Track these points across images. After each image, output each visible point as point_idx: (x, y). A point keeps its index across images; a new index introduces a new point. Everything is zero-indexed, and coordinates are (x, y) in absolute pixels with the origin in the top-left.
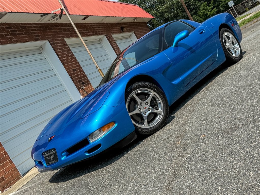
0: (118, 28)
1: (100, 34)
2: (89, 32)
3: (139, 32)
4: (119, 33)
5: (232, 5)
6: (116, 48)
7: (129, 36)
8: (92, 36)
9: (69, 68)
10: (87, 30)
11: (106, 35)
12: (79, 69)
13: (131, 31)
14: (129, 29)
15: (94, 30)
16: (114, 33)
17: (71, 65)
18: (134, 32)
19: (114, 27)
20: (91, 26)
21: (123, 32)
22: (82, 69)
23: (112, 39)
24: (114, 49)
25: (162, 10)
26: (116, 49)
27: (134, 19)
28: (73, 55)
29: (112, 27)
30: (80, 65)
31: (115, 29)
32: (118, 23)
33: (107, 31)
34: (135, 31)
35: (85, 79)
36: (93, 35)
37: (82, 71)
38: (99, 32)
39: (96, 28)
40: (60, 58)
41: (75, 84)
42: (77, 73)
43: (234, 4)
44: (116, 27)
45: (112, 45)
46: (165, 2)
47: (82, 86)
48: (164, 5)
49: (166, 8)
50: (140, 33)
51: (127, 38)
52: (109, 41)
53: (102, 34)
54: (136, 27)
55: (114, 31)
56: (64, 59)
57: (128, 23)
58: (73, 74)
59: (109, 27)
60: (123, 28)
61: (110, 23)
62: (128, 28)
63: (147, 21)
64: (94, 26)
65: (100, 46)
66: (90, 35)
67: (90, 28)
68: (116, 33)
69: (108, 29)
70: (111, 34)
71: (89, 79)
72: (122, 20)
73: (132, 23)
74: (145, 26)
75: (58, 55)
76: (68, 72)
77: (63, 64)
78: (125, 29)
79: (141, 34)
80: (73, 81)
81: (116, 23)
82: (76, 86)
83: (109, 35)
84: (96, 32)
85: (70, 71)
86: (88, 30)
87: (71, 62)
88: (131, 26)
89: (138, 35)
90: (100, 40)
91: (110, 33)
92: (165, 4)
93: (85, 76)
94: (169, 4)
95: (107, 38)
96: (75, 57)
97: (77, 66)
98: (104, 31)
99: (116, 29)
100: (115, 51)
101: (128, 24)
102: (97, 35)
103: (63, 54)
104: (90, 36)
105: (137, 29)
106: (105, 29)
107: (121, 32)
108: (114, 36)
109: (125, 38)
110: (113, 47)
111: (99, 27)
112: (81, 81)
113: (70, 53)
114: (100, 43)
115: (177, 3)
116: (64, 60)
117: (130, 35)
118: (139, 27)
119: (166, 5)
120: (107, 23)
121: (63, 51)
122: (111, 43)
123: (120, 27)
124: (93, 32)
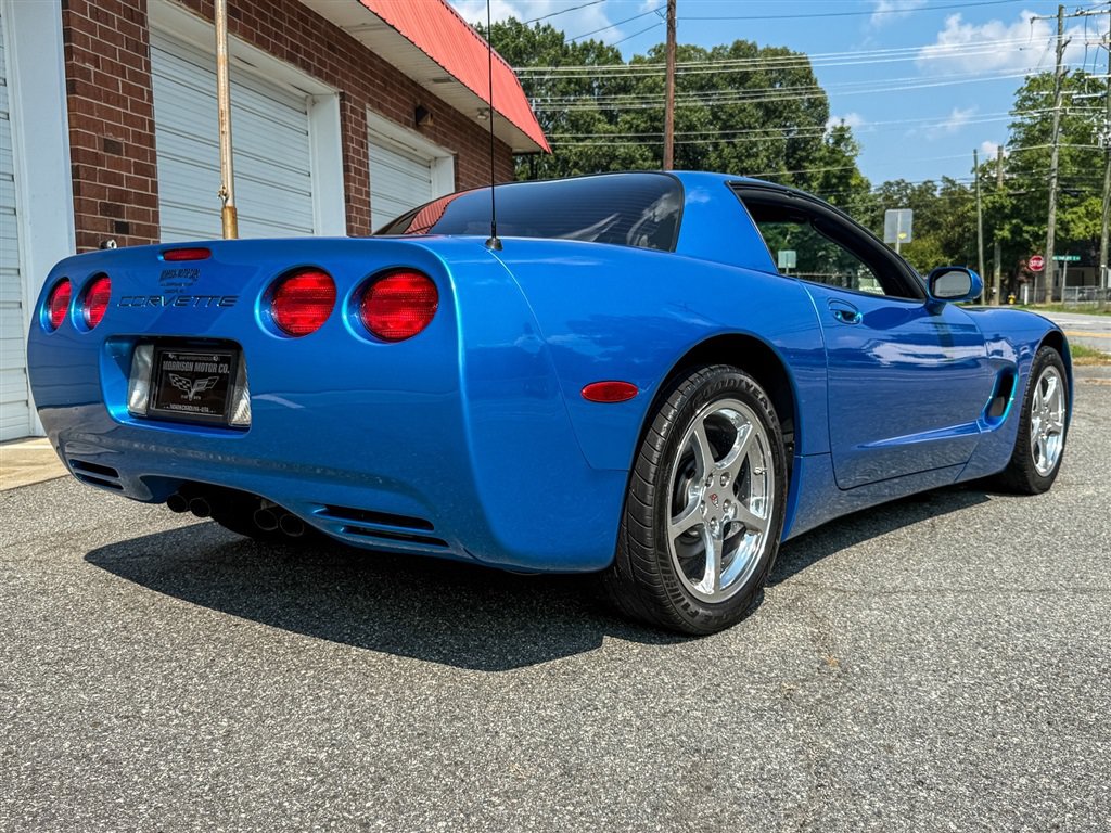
0: (406, 103)
1: (318, 74)
2: (278, 37)
3: (473, 165)
4: (398, 119)
5: (789, 265)
6: (358, 172)
7: (429, 161)
8: (282, 57)
9: (89, 124)
10: (273, 22)
11: (343, 96)
12: (140, 154)
13: (447, 145)
14: (445, 135)
15: (306, 43)
16: (379, 107)
17: (110, 114)
18: (456, 158)
19: (393, 87)
20: (302, 18)
21: (417, 127)
22: (154, 160)
23: (358, 123)
24: (346, 169)
25: (570, 151)
26: (352, 174)
27: (479, 109)
28: (147, 81)
29: (384, 81)
30: (151, 141)
31: (390, 94)
32: (414, 83)
33: (356, 82)
34: (461, 155)
35: (142, 215)
36: (292, 59)
37: (150, 171)
38: (321, 62)
39: (318, 39)
40: (69, 52)
41: (79, 207)
42: (117, 164)
43: (794, 266)
44: (402, 93)
45: (345, 149)
46: (591, 132)
47: (111, 238)
48: (582, 140)
49: (581, 154)
50: (477, 173)
51: (417, 159)
52: (344, 128)
53: (329, 79)
54: (472, 144)
55: (385, 100)
56: (92, 68)
57: (450, 107)
58: (97, 160)
59: (372, 73)
60: (426, 112)
61: (383, 61)
62: (442, 125)
63: (518, 145)
64: (314, 26)
65: (294, 119)
66: (276, 51)
67: (291, 22)
68: (388, 114)
69: (363, 78)
70: (368, 106)
71: (162, 222)
72: (437, 81)
73: (467, 119)
74: (503, 162)
75: (68, 35)
76: (75, 138)
77: (71, 88)
78: (430, 123)
79: (474, 179)
80: (77, 190)
81: (408, 78)
82: (79, 222)
83: (356, 102)
84: (308, 54)
85: (89, 141)
86: (279, 26)
87: (121, 102)
88: (455, 126)
89: (463, 174)
90: (309, 102)
91: (363, 97)
92: (586, 138)
93: (153, 201)
94: (601, 147)
95: (343, 108)
96: (150, 93)
97: (139, 137)
98: (346, 76)
99: (398, 99)
100: (347, 179)
101: (448, 114)
102: (306, 67)
103: (95, 43)
104: (274, 53)
105: (472, 151)
106: (351, 70)
107: (407, 124)
108: (375, 120)
109: (411, 156)
110: (346, 158)
111: (331, 47)
112: (118, 211)
113: (135, 62)
114: (300, 107)
115: (624, 160)
116: (85, 74)
117: (436, 158)
118: (482, 149)
119: (588, 143)
120: (372, 54)
121: (104, 34)
122: (345, 138)
123: (415, 103)
124: (297, 49)
